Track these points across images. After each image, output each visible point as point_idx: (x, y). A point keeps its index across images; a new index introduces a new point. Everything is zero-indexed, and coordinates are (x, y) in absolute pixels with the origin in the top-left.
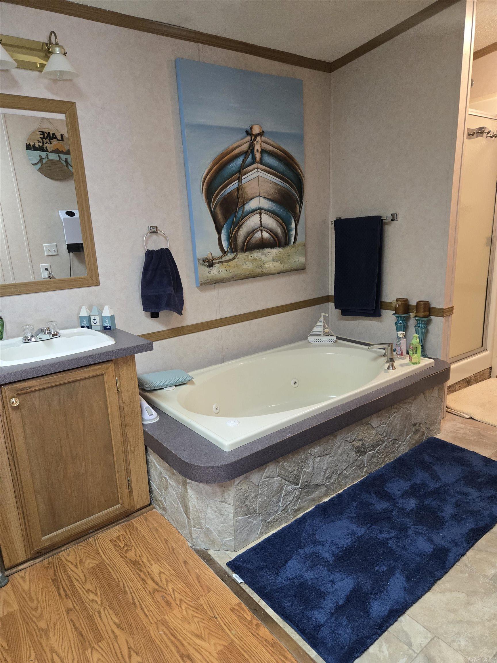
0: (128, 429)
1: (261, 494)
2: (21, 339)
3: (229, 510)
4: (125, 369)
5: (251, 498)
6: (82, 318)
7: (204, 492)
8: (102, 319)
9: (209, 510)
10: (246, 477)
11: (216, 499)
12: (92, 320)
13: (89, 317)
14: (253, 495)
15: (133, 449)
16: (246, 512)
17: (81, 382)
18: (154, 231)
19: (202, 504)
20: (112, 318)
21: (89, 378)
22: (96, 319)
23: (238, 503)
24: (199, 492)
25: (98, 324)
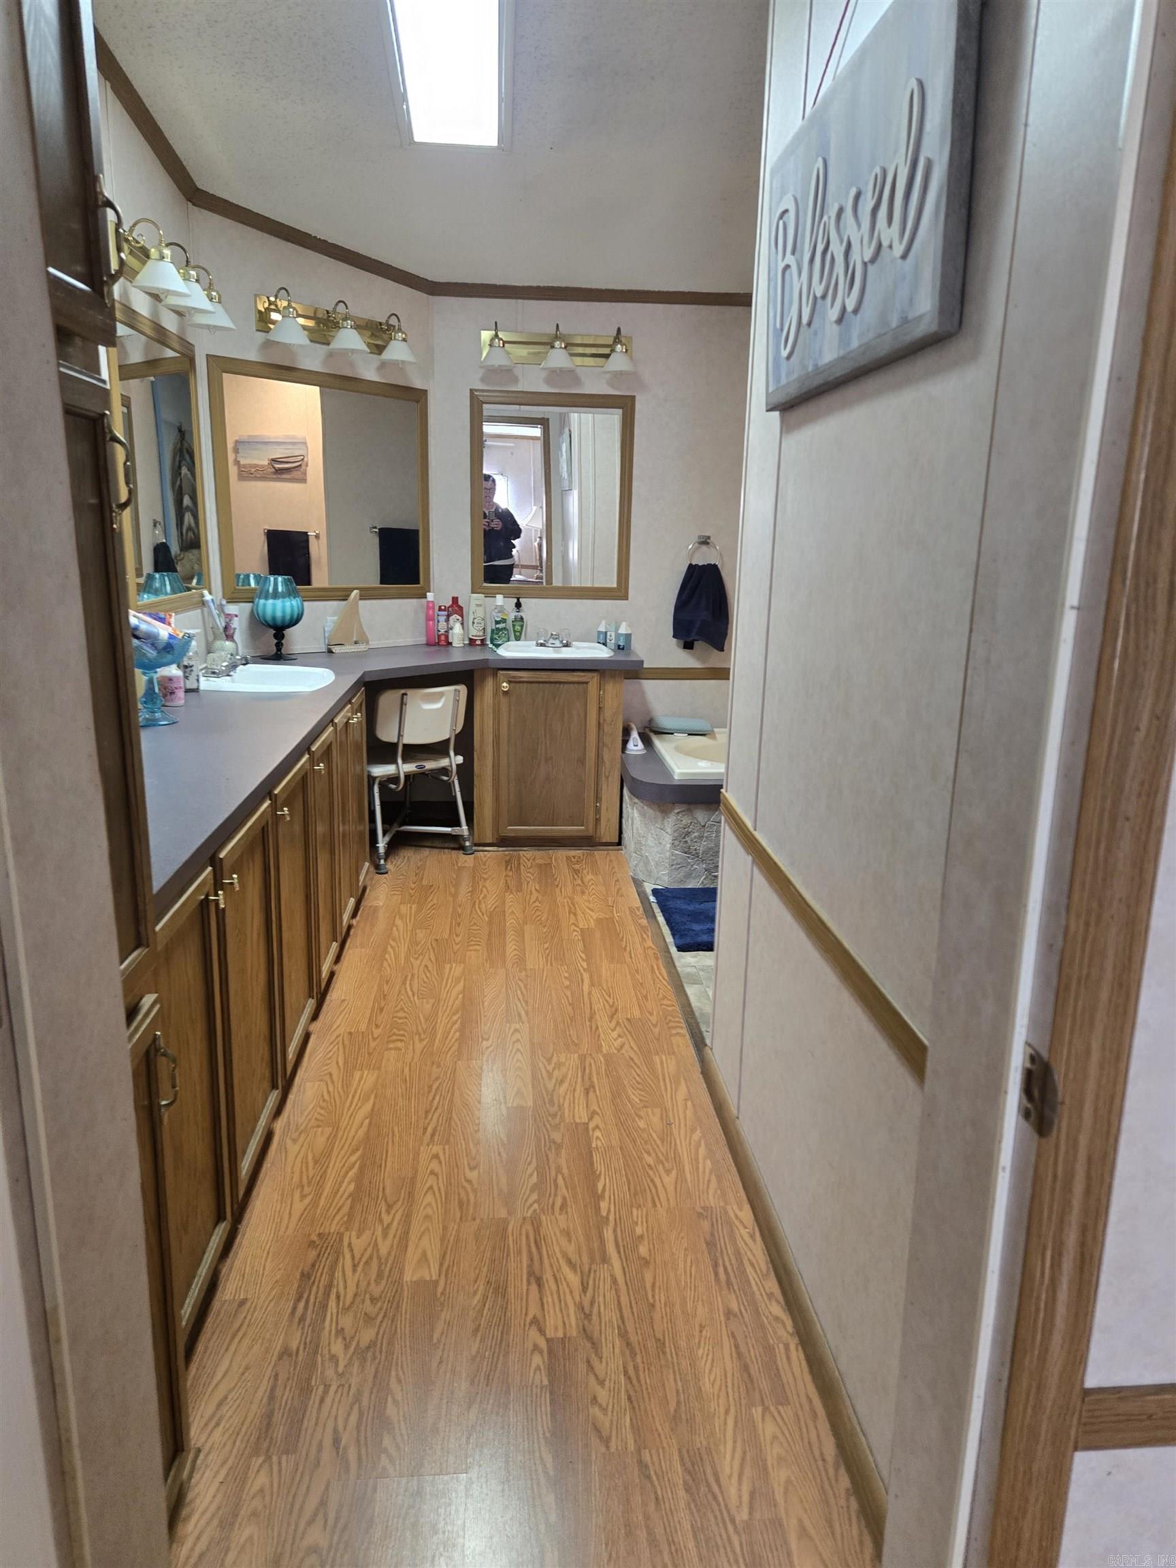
0: (606, 750)
1: (706, 837)
2: (535, 642)
3: (667, 840)
4: (611, 684)
5: (693, 836)
6: (599, 633)
7: (647, 816)
8: (618, 636)
9: (650, 838)
10: (689, 810)
11: (657, 825)
12: (608, 637)
13: (606, 633)
14: (696, 834)
15: (607, 774)
16: (686, 850)
17: (566, 685)
18: (705, 541)
19: (644, 829)
20: (628, 637)
21: (573, 683)
22: (612, 635)
23: (676, 835)
24: (643, 815)
25: (613, 641)
